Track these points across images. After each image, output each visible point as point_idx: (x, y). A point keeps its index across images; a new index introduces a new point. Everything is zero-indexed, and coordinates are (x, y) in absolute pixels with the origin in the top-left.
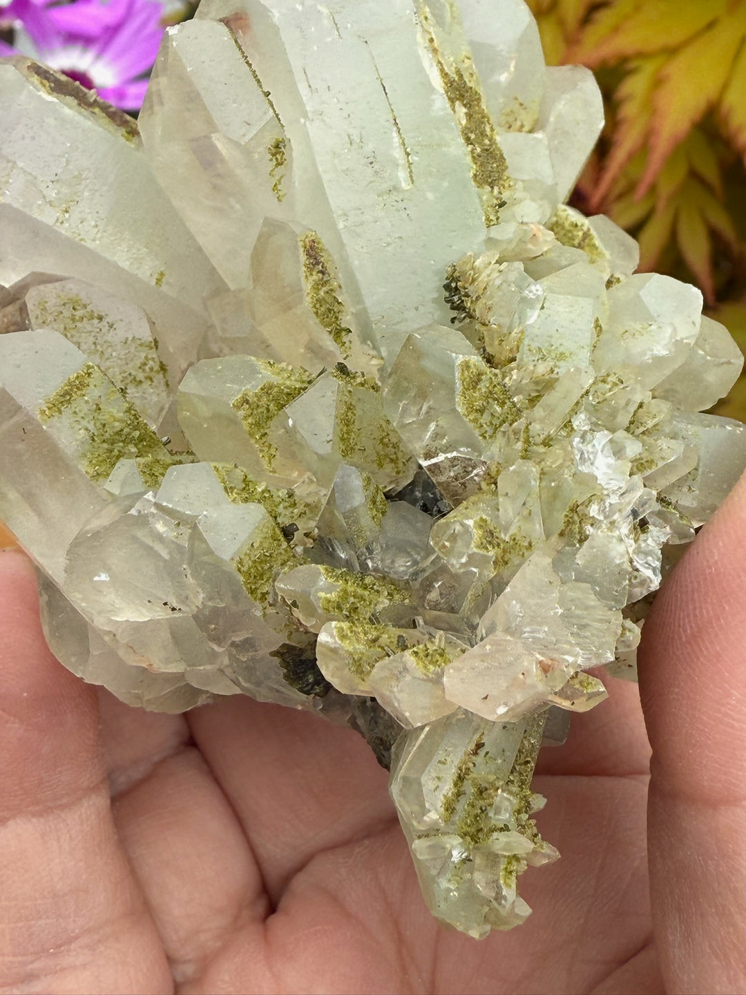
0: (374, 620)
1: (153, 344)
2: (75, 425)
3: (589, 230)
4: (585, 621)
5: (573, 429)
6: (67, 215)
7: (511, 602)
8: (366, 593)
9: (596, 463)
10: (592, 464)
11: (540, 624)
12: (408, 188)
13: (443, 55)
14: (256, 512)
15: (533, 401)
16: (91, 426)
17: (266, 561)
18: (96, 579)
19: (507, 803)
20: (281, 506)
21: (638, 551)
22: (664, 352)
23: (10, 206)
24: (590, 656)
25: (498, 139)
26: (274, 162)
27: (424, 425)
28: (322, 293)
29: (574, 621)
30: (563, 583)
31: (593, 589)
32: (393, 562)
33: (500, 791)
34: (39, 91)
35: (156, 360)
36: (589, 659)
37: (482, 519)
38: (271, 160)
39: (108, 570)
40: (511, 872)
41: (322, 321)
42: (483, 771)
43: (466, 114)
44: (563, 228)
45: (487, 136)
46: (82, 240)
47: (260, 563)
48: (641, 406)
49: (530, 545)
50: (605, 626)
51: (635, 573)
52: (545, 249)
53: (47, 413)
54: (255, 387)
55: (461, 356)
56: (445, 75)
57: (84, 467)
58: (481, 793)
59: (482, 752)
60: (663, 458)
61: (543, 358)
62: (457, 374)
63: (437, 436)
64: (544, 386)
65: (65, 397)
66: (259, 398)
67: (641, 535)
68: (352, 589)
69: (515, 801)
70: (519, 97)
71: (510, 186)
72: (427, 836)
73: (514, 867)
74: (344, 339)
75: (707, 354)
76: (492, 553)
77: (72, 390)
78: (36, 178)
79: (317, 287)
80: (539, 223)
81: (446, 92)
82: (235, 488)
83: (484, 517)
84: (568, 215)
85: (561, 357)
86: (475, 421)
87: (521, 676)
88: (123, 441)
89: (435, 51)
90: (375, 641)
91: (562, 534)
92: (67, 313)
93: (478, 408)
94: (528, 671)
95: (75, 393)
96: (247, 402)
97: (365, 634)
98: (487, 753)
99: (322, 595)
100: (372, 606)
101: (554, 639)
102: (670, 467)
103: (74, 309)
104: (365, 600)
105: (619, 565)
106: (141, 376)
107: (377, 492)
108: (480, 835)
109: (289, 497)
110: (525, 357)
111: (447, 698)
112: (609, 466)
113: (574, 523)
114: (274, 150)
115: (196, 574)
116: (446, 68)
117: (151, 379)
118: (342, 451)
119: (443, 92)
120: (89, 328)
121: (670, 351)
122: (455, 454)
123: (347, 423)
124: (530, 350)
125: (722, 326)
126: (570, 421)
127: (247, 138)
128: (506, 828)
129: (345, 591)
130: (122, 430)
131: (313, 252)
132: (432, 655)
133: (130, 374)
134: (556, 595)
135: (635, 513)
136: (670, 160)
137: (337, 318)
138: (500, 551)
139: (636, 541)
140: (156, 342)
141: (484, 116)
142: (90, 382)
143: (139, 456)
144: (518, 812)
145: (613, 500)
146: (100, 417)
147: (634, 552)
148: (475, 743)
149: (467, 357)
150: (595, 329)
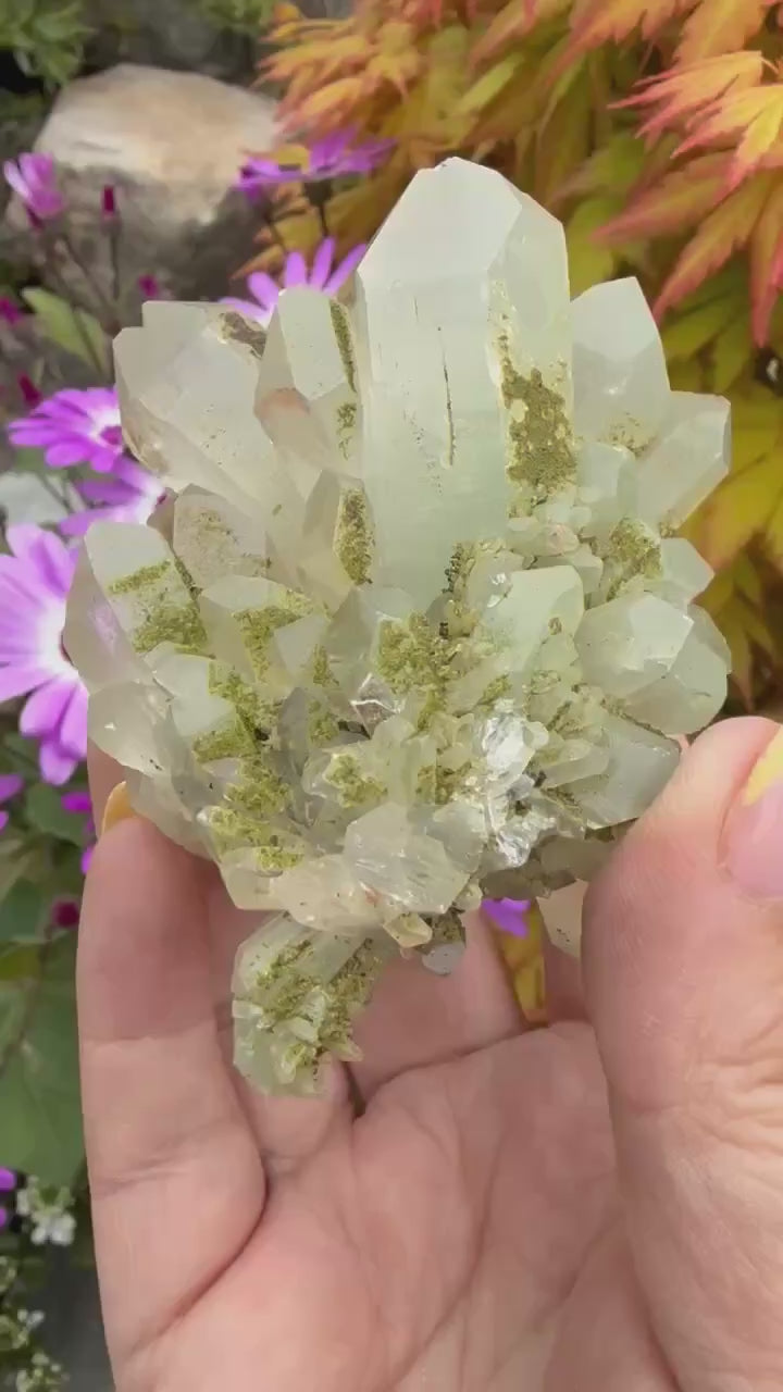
2: (136, 604)
3: (658, 548)
4: (426, 872)
5: (493, 708)
7: (355, 835)
8: (273, 794)
9: (504, 743)
10: (500, 743)
11: (378, 861)
12: (447, 467)
13: (516, 351)
14: (226, 708)
16: (150, 610)
17: (226, 749)
19: (323, 999)
20: (262, 710)
21: (508, 831)
22: (634, 667)
24: (417, 901)
25: (574, 443)
28: (353, 543)
29: (415, 867)
30: (415, 832)
31: (445, 846)
33: (317, 987)
34: (216, 333)
36: (416, 904)
37: (348, 758)
38: (341, 421)
39: (114, 722)
40: (296, 1053)
41: (347, 568)
42: (306, 965)
43: (527, 412)
44: (633, 541)
45: (554, 438)
46: (220, 464)
47: (219, 748)
48: (570, 706)
49: (386, 792)
50: (447, 881)
51: (494, 847)
52: (565, 550)
53: (114, 589)
55: (386, 616)
57: (133, 639)
58: (298, 983)
59: (308, 950)
60: (568, 757)
62: (378, 630)
64: (477, 663)
65: (135, 581)
66: (262, 616)
67: (516, 817)
69: (332, 1000)
70: (632, 414)
71: (564, 488)
72: (243, 999)
75: (684, 680)
76: (342, 786)
77: (142, 577)
79: (349, 538)
81: (504, 388)
82: (220, 683)
83: (352, 757)
84: (644, 529)
86: (388, 675)
87: (337, 897)
88: (175, 628)
89: (505, 348)
90: (248, 832)
91: (419, 791)
92: (204, 520)
93: (393, 665)
95: (146, 580)
96: (248, 617)
97: (243, 824)
98: (313, 953)
99: (233, 785)
101: (387, 877)
103: (210, 520)
105: (474, 834)
107: (326, 718)
108: (287, 1015)
112: (514, 749)
113: (432, 784)
114: (342, 412)
115: (168, 744)
116: (513, 365)
119: (500, 386)
120: (218, 538)
121: (640, 667)
122: (375, 702)
124: (483, 631)
126: (491, 701)
127: (316, 396)
128: (308, 1019)
129: (253, 787)
130: (178, 619)
131: (355, 509)
132: (281, 857)
134: (403, 841)
135: (512, 793)
137: (362, 568)
138: (355, 789)
139: (507, 820)
140: (269, 563)
141: (560, 419)
142: (164, 575)
143: (184, 643)
144: (331, 1009)
145: (493, 778)
146: (162, 604)
147: (502, 829)
148: (301, 942)
149: (391, 618)
150: (552, 626)
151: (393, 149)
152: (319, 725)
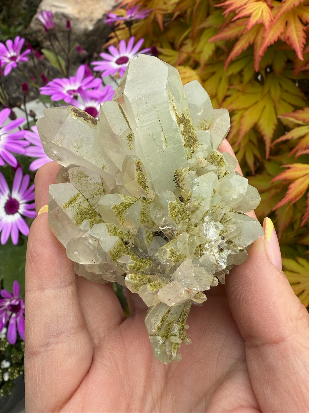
0: (143, 273)
1: (102, 185)
2: (73, 210)
3: (222, 157)
4: (201, 278)
5: (204, 220)
6: (79, 150)
7: (179, 273)
8: (143, 264)
9: (210, 231)
10: (209, 231)
11: (187, 279)
12: (165, 148)
13: (178, 110)
14: (116, 238)
15: (193, 212)
16: (77, 210)
17: (119, 251)
18: (74, 253)
19: (177, 327)
20: (125, 235)
21: (220, 258)
22: (236, 197)
23: (64, 147)
24: (202, 288)
25: (195, 132)
26: (129, 140)
27: (162, 218)
28: (140, 176)
29: (198, 278)
30: (195, 267)
31: (204, 268)
32: (154, 254)
33: (175, 324)
34: (73, 116)
35: (102, 189)
36: (201, 289)
37: (172, 249)
38: (128, 139)
39: (77, 251)
40: (175, 348)
41: (140, 184)
42: (170, 319)
43: (184, 127)
44: (215, 156)
45: (191, 132)
46: (82, 157)
47: (117, 252)
48: (225, 214)
49: (185, 257)
50: (208, 279)
51: (218, 264)
52: (204, 165)
53: (65, 207)
54: (118, 203)
55: (170, 201)
56: (177, 116)
57: (74, 221)
58: (169, 324)
59: (170, 313)
60: (230, 230)
61: (197, 200)
62: (169, 206)
63: (165, 222)
64: (197, 208)
65: (71, 202)
66: (120, 206)
67: (221, 253)
68: (138, 263)
69: (180, 327)
70: (205, 119)
71: (197, 146)
72: (153, 336)
73: (177, 346)
74: (147, 189)
75: (249, 198)
76: (173, 259)
77: (72, 200)
78: (71, 140)
79: (139, 175)
80: (203, 158)
81: (177, 121)
82: (111, 231)
83: (172, 248)
84: (217, 152)
85: (203, 199)
86: (174, 219)
87: (179, 294)
88: (86, 214)
89: (175, 110)
90: (141, 280)
91: (195, 254)
92: (79, 175)
93: (175, 215)
94: (182, 293)
95: (74, 201)
96: (116, 207)
97: (139, 277)
98: (171, 313)
99: (129, 265)
100: (144, 268)
101: (191, 283)
102: (232, 233)
103: (81, 174)
104: (142, 266)
105: (212, 262)
106: (98, 193)
107: (150, 234)
108: (168, 336)
109: (128, 233)
110: (192, 199)
111: (159, 298)
112: (214, 232)
113: (199, 251)
114: (129, 137)
115: (99, 254)
116: (178, 114)
117: (100, 194)
118: (142, 222)
119: (176, 121)
120: (85, 179)
121: (237, 197)
122: (169, 227)
123: (143, 214)
124: (194, 197)
125: (256, 188)
126: (203, 219)
127: (121, 134)
128: (175, 335)
129: (136, 264)
130: (86, 211)
131: (139, 166)
132: (156, 286)
133: (95, 192)
134: (193, 270)
135: (219, 247)
136: (244, 137)
137: (144, 183)
138: (176, 258)
139: (219, 255)
140: (103, 184)
141: (191, 126)
142: (78, 198)
143: (90, 219)
144: (180, 330)
145: (213, 243)
146: (80, 208)
147: (218, 258)
148: (167, 311)
149: (172, 201)
150: (213, 192)
151: (150, 13)
152: (148, 237)
